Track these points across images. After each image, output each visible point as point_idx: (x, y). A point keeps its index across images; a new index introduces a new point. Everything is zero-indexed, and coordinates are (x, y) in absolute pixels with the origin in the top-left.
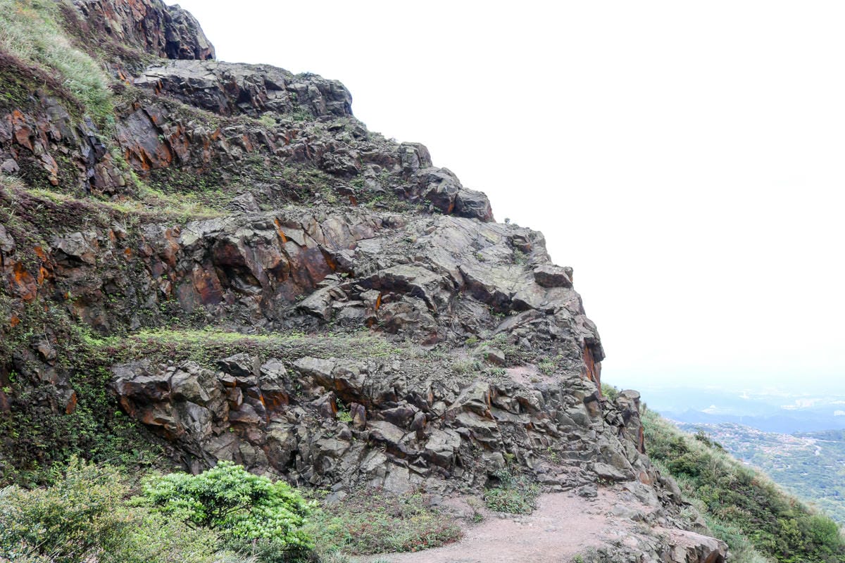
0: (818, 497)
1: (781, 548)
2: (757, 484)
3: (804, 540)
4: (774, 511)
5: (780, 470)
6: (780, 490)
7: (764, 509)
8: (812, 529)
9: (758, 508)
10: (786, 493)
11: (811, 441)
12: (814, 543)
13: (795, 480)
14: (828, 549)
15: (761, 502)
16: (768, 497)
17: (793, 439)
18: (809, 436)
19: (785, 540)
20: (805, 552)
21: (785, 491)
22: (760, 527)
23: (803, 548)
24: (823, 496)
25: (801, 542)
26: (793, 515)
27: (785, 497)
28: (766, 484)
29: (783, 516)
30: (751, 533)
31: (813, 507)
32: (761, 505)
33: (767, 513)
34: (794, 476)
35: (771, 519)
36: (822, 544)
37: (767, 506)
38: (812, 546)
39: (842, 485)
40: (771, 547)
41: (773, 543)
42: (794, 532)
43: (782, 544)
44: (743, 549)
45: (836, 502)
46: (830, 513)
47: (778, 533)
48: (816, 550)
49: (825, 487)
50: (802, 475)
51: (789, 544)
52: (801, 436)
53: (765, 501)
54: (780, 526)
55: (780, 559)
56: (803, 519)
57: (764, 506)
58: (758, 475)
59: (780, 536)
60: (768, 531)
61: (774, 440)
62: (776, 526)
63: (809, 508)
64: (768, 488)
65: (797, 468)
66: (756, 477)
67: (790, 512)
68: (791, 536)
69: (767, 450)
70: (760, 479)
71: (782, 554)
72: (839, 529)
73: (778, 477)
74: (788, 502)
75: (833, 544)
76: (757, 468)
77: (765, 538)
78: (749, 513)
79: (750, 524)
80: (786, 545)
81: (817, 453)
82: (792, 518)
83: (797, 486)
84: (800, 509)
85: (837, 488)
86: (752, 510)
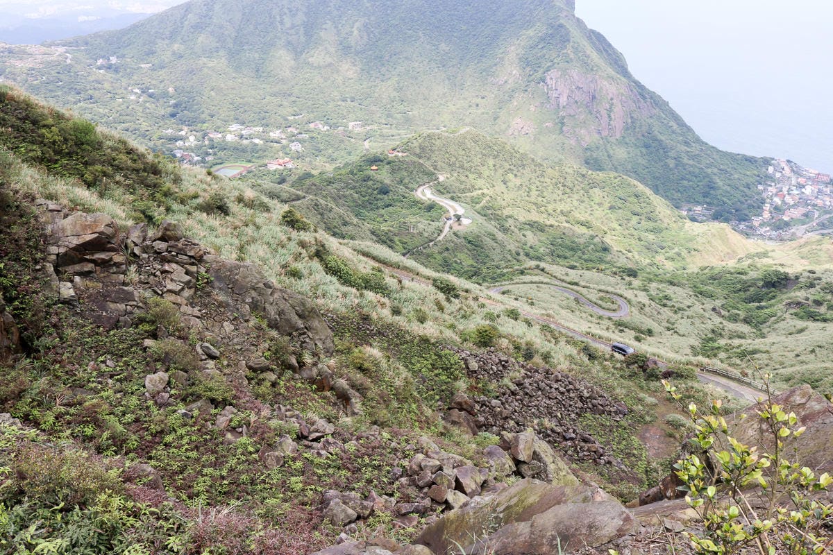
0: (75, 103)
1: (47, 156)
2: (12, 99)
3: (67, 144)
4: (34, 122)
5: (35, 82)
6: (36, 102)
7: (24, 123)
8: (72, 133)
9: (18, 123)
11: (61, 50)
12: (76, 144)
13: (51, 91)
14: (89, 148)
15: (19, 116)
16: (26, 110)
17: (43, 49)
18: (58, 45)
19: (49, 148)
20: (69, 155)
21: (42, 102)
22: (24, 140)
23: (67, 151)
24: (80, 101)
25: (65, 146)
26: (53, 123)
27: (43, 107)
28: (22, 98)
29: (44, 126)
30: (16, 148)
31: (71, 112)
32: (20, 119)
33: (28, 126)
34: (50, 87)
35: (33, 131)
36: (82, 144)
37: (27, 120)
38: (75, 148)
39: (95, 89)
40: (38, 157)
41: (39, 153)
42: (57, 138)
43: (48, 152)
44: (10, 165)
45: (90, 106)
46: (87, 116)
47: (42, 142)
48: (79, 151)
49: (80, 93)
50: (58, 84)
51: (54, 151)
52: (50, 46)
53: (24, 114)
54: (43, 136)
55: (48, 166)
56: (63, 125)
57: (24, 120)
58: (11, 89)
59: (45, 146)
60: (33, 143)
61: (24, 52)
62: (39, 137)
63: (67, 114)
64: (24, 101)
65: (51, 79)
66: (10, 92)
67: (50, 121)
68: (54, 142)
69: (19, 64)
70: (15, 93)
71: (49, 161)
72: (95, 129)
73: (34, 89)
74: (46, 112)
75: (92, 142)
76: (10, 83)
77: (30, 150)
78: (10, 129)
79: (13, 140)
80: (51, 152)
81: (69, 61)
82: (53, 126)
83: (55, 96)
84: (59, 117)
85: (90, 92)
86: (12, 126)
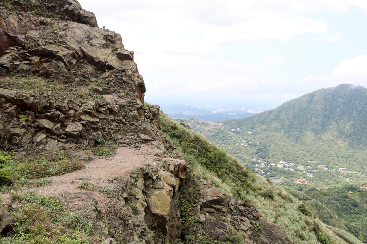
0: (221, 144)
1: (207, 162)
2: (201, 140)
3: (215, 159)
4: (206, 150)
5: (209, 135)
6: (208, 142)
7: (203, 149)
8: (218, 155)
9: (201, 149)
10: (211, 143)
11: (221, 124)
12: (218, 160)
13: (214, 139)
14: (223, 162)
15: (202, 147)
16: (205, 145)
17: (215, 123)
18: (220, 122)
19: (209, 160)
20: (215, 163)
21: (211, 142)
22: (201, 156)
23: (214, 162)
24: (223, 143)
25: (214, 160)
26: (212, 151)
27: (210, 145)
28: (204, 140)
29: (209, 151)
30: (198, 158)
31: (219, 147)
32: (202, 148)
33: (204, 150)
34: (214, 137)
35: (205, 153)
36: (220, 160)
37: (204, 148)
38: (218, 161)
39: (229, 139)
40: (204, 163)
41: (205, 161)
42: (212, 156)
43: (208, 161)
44: (194, 164)
45: (227, 145)
46: (224, 149)
47: (207, 157)
48: (219, 162)
49: (223, 141)
50: (217, 136)
51: (210, 161)
52: (217, 122)
53: (203, 146)
54: (208, 155)
55: (206, 166)
56: (215, 152)
57: (203, 148)
58: (201, 137)
59: (207, 159)
60: (204, 157)
61: (208, 124)
62: (206, 155)
63: (218, 148)
64: (205, 141)
65: (215, 134)
66: (201, 138)
67: (211, 150)
68: (211, 158)
69: (206, 128)
70: (202, 138)
71: (208, 165)
72: (227, 154)
73: (208, 137)
74: (211, 146)
75: (224, 160)
76: (201, 135)
77: (202, 160)
78: (198, 151)
79: (197, 155)
80: (209, 162)
81: (222, 129)
82: (212, 152)
83: (215, 141)
84: (215, 149)
85: (227, 141)
86: (198, 150)
